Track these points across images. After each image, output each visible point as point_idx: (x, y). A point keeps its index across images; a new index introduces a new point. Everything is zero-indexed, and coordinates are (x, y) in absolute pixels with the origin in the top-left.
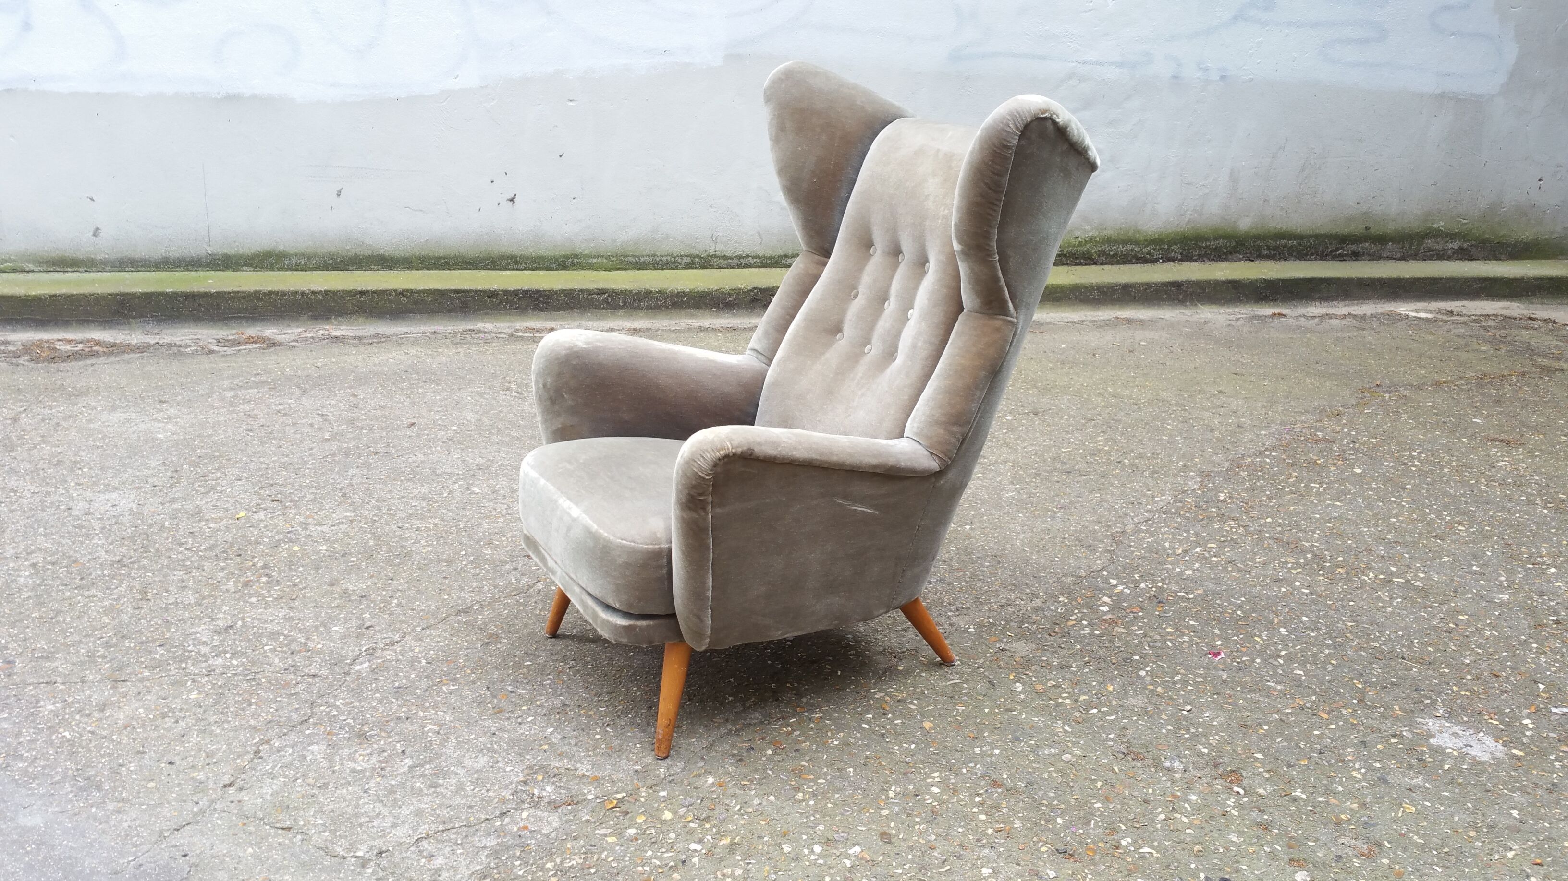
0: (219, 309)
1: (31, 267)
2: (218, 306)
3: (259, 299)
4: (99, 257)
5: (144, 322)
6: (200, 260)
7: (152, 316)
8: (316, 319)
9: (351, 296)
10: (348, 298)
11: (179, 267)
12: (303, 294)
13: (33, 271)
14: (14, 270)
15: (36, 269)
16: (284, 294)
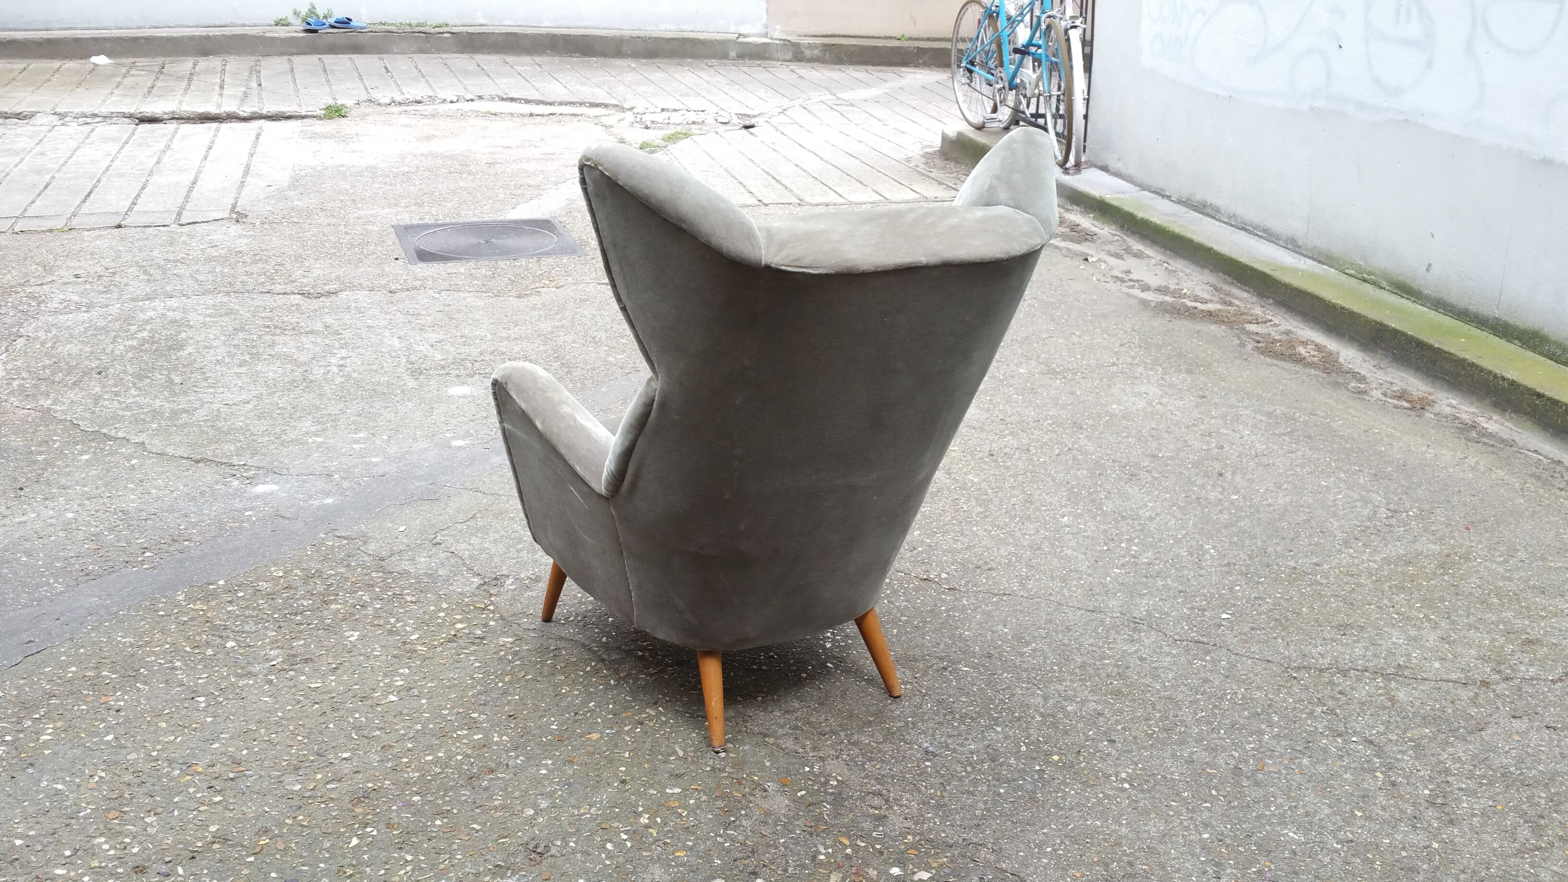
0: (1435, 365)
1: (1384, 284)
2: (1434, 362)
3: (1464, 368)
4: (1426, 291)
5: (1386, 356)
6: (1488, 320)
7: (1393, 353)
8: (1496, 406)
9: (1529, 395)
10: (1526, 396)
11: (1473, 321)
12: (1495, 376)
13: (1384, 289)
14: (1374, 283)
15: (1387, 288)
16: (1482, 370)
